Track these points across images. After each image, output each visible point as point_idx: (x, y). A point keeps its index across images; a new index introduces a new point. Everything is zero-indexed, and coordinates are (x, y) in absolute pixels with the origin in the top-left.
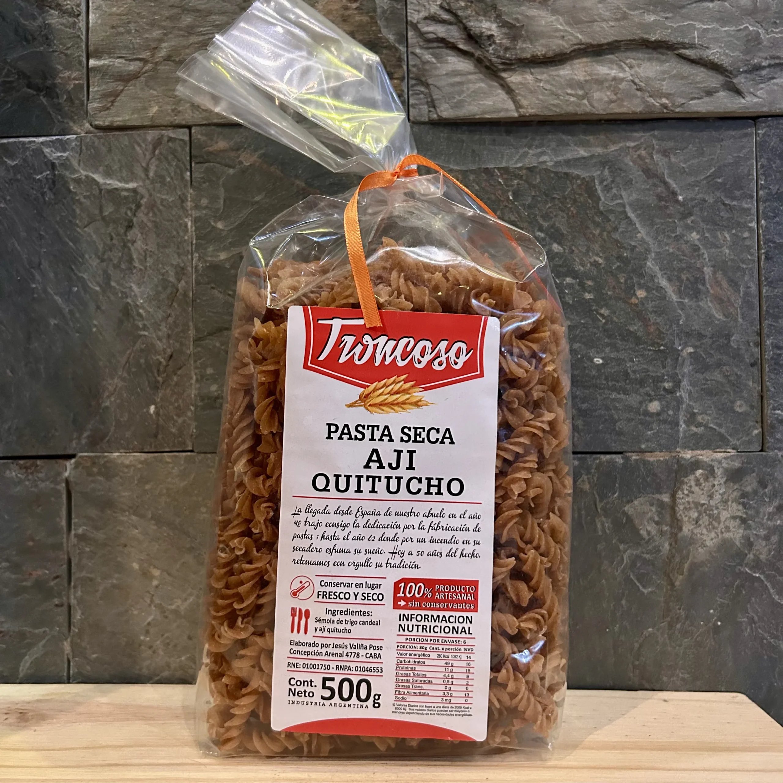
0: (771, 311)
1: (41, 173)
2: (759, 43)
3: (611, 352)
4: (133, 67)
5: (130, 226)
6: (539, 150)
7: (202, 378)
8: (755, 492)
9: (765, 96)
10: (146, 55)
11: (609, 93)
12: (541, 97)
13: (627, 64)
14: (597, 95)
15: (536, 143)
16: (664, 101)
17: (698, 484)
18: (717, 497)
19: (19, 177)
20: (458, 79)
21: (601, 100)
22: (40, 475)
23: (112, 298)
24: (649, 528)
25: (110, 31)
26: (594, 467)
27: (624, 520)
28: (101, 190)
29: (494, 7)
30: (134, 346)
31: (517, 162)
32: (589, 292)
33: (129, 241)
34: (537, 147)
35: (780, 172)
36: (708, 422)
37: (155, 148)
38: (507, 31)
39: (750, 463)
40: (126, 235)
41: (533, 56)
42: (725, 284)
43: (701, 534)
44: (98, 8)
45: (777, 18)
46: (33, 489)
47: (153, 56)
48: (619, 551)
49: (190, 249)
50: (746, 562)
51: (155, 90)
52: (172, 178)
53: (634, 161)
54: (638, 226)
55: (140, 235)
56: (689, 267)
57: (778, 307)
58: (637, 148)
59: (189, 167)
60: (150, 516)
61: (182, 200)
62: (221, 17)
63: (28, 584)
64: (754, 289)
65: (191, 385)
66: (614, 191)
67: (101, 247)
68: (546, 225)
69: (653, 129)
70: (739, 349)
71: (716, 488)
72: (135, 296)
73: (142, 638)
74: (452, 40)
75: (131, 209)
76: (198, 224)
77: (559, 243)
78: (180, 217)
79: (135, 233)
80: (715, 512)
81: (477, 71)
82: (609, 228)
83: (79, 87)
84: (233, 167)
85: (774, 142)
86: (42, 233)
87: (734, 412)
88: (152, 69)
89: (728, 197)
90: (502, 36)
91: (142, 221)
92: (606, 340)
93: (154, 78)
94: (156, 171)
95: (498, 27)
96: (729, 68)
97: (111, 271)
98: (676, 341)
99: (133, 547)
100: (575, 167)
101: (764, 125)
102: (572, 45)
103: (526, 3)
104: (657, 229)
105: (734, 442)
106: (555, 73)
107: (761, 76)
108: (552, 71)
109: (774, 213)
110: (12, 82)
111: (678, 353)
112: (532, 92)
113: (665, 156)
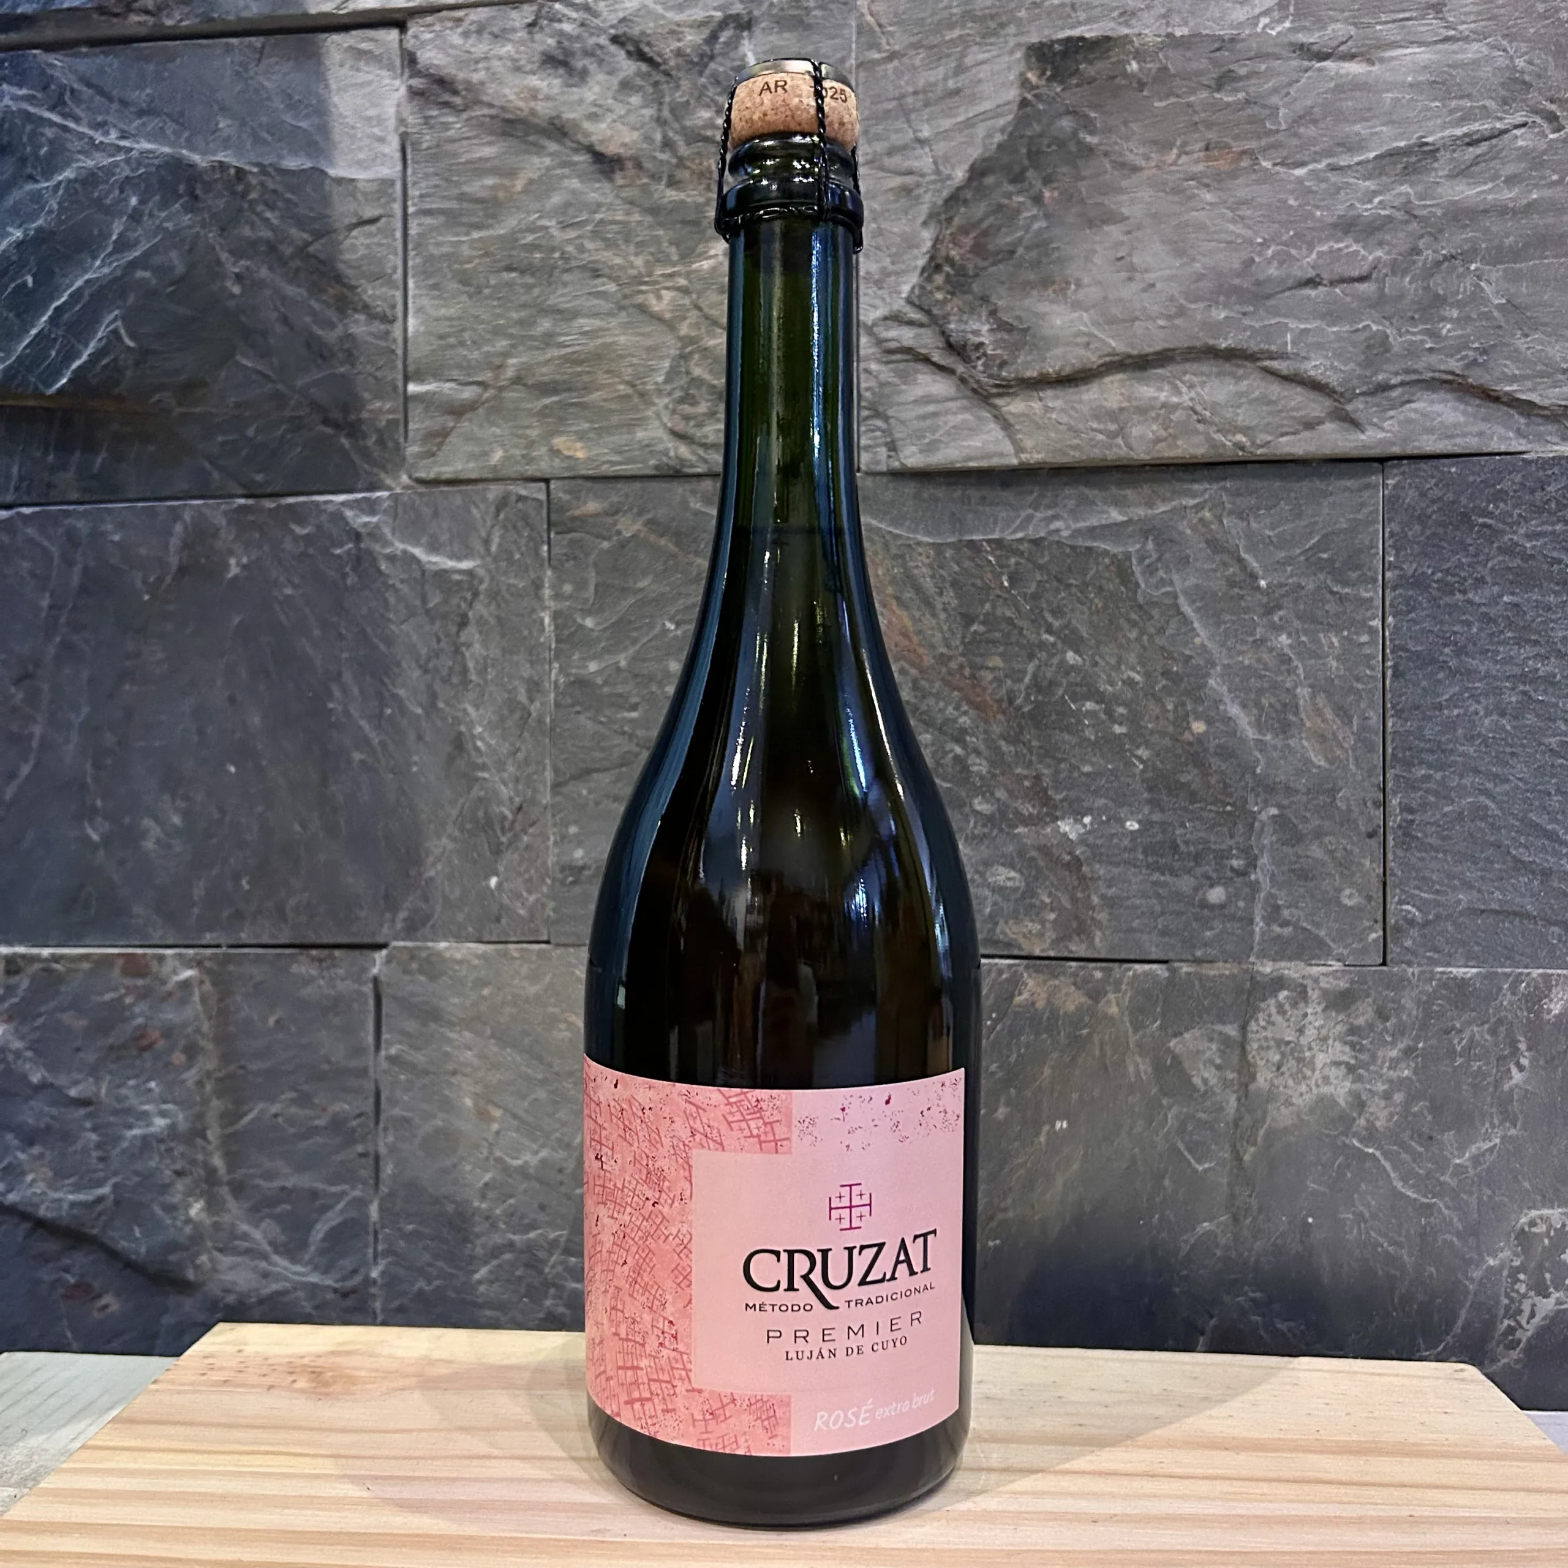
0: (1400, 755)
1: (341, 545)
2: (1387, 351)
3: (1152, 812)
4: (468, 394)
5: (463, 623)
6: (1050, 513)
7: (563, 838)
8: (1371, 1026)
9: (1397, 428)
10: (487, 376)
11: (1155, 427)
12: (1052, 435)
13: (1183, 382)
14: (1135, 431)
15: (1045, 502)
16: (1240, 438)
17: (1281, 1010)
19: (311, 551)
20: (931, 408)
21: (1142, 437)
22: (341, 972)
23: (439, 723)
24: (1206, 1075)
25: (436, 343)
26: (1126, 980)
27: (1169, 1061)
28: (423, 572)
29: (985, 299)
30: (469, 792)
31: (1016, 531)
32: (1121, 724)
33: (463, 644)
34: (1049, 507)
35: (1418, 543)
36: (1299, 920)
37: (498, 512)
38: (1006, 336)
39: (1366, 983)
40: (458, 635)
41: (1041, 374)
42: (1329, 714)
43: (1285, 1087)
44: (420, 310)
45: (1416, 311)
46: (330, 992)
47: (496, 377)
48: (1161, 1106)
49: (547, 655)
50: (1353, 1130)
51: (498, 426)
52: (522, 555)
53: (1193, 528)
54: (1196, 625)
55: (477, 636)
56: (1275, 686)
57: (1410, 749)
58: (1199, 507)
59: (545, 538)
60: (489, 1032)
61: (537, 585)
62: (591, 321)
63: (321, 1122)
64: (1375, 719)
65: (547, 848)
66: (1161, 573)
67: (423, 651)
68: (1056, 624)
69: (1225, 479)
70: (1349, 810)
71: (1310, 1018)
72: (472, 722)
73: (476, 1204)
74: (923, 351)
75: (465, 600)
76: (560, 621)
77: (1077, 651)
78: (533, 610)
79: (471, 633)
80: (1307, 1054)
81: (959, 395)
82: (1152, 630)
83: (393, 423)
84: (609, 539)
85: (1410, 496)
86: (343, 631)
87: (1339, 903)
88: (494, 397)
89: (1337, 582)
90: (997, 344)
91: (482, 616)
92: (1146, 795)
93: (497, 409)
94: (500, 545)
95: (991, 330)
96: (1339, 389)
97: (437, 686)
98: (1251, 798)
99: (465, 1075)
100: (1102, 538)
101: (1395, 471)
102: (1100, 357)
103: (1035, 293)
104: (1225, 631)
105: (1338, 949)
106: (1076, 397)
107: (1389, 399)
108: (1070, 394)
109: (1407, 605)
110: (300, 417)
111: (1254, 816)
112: (1039, 427)
113: (1242, 519)
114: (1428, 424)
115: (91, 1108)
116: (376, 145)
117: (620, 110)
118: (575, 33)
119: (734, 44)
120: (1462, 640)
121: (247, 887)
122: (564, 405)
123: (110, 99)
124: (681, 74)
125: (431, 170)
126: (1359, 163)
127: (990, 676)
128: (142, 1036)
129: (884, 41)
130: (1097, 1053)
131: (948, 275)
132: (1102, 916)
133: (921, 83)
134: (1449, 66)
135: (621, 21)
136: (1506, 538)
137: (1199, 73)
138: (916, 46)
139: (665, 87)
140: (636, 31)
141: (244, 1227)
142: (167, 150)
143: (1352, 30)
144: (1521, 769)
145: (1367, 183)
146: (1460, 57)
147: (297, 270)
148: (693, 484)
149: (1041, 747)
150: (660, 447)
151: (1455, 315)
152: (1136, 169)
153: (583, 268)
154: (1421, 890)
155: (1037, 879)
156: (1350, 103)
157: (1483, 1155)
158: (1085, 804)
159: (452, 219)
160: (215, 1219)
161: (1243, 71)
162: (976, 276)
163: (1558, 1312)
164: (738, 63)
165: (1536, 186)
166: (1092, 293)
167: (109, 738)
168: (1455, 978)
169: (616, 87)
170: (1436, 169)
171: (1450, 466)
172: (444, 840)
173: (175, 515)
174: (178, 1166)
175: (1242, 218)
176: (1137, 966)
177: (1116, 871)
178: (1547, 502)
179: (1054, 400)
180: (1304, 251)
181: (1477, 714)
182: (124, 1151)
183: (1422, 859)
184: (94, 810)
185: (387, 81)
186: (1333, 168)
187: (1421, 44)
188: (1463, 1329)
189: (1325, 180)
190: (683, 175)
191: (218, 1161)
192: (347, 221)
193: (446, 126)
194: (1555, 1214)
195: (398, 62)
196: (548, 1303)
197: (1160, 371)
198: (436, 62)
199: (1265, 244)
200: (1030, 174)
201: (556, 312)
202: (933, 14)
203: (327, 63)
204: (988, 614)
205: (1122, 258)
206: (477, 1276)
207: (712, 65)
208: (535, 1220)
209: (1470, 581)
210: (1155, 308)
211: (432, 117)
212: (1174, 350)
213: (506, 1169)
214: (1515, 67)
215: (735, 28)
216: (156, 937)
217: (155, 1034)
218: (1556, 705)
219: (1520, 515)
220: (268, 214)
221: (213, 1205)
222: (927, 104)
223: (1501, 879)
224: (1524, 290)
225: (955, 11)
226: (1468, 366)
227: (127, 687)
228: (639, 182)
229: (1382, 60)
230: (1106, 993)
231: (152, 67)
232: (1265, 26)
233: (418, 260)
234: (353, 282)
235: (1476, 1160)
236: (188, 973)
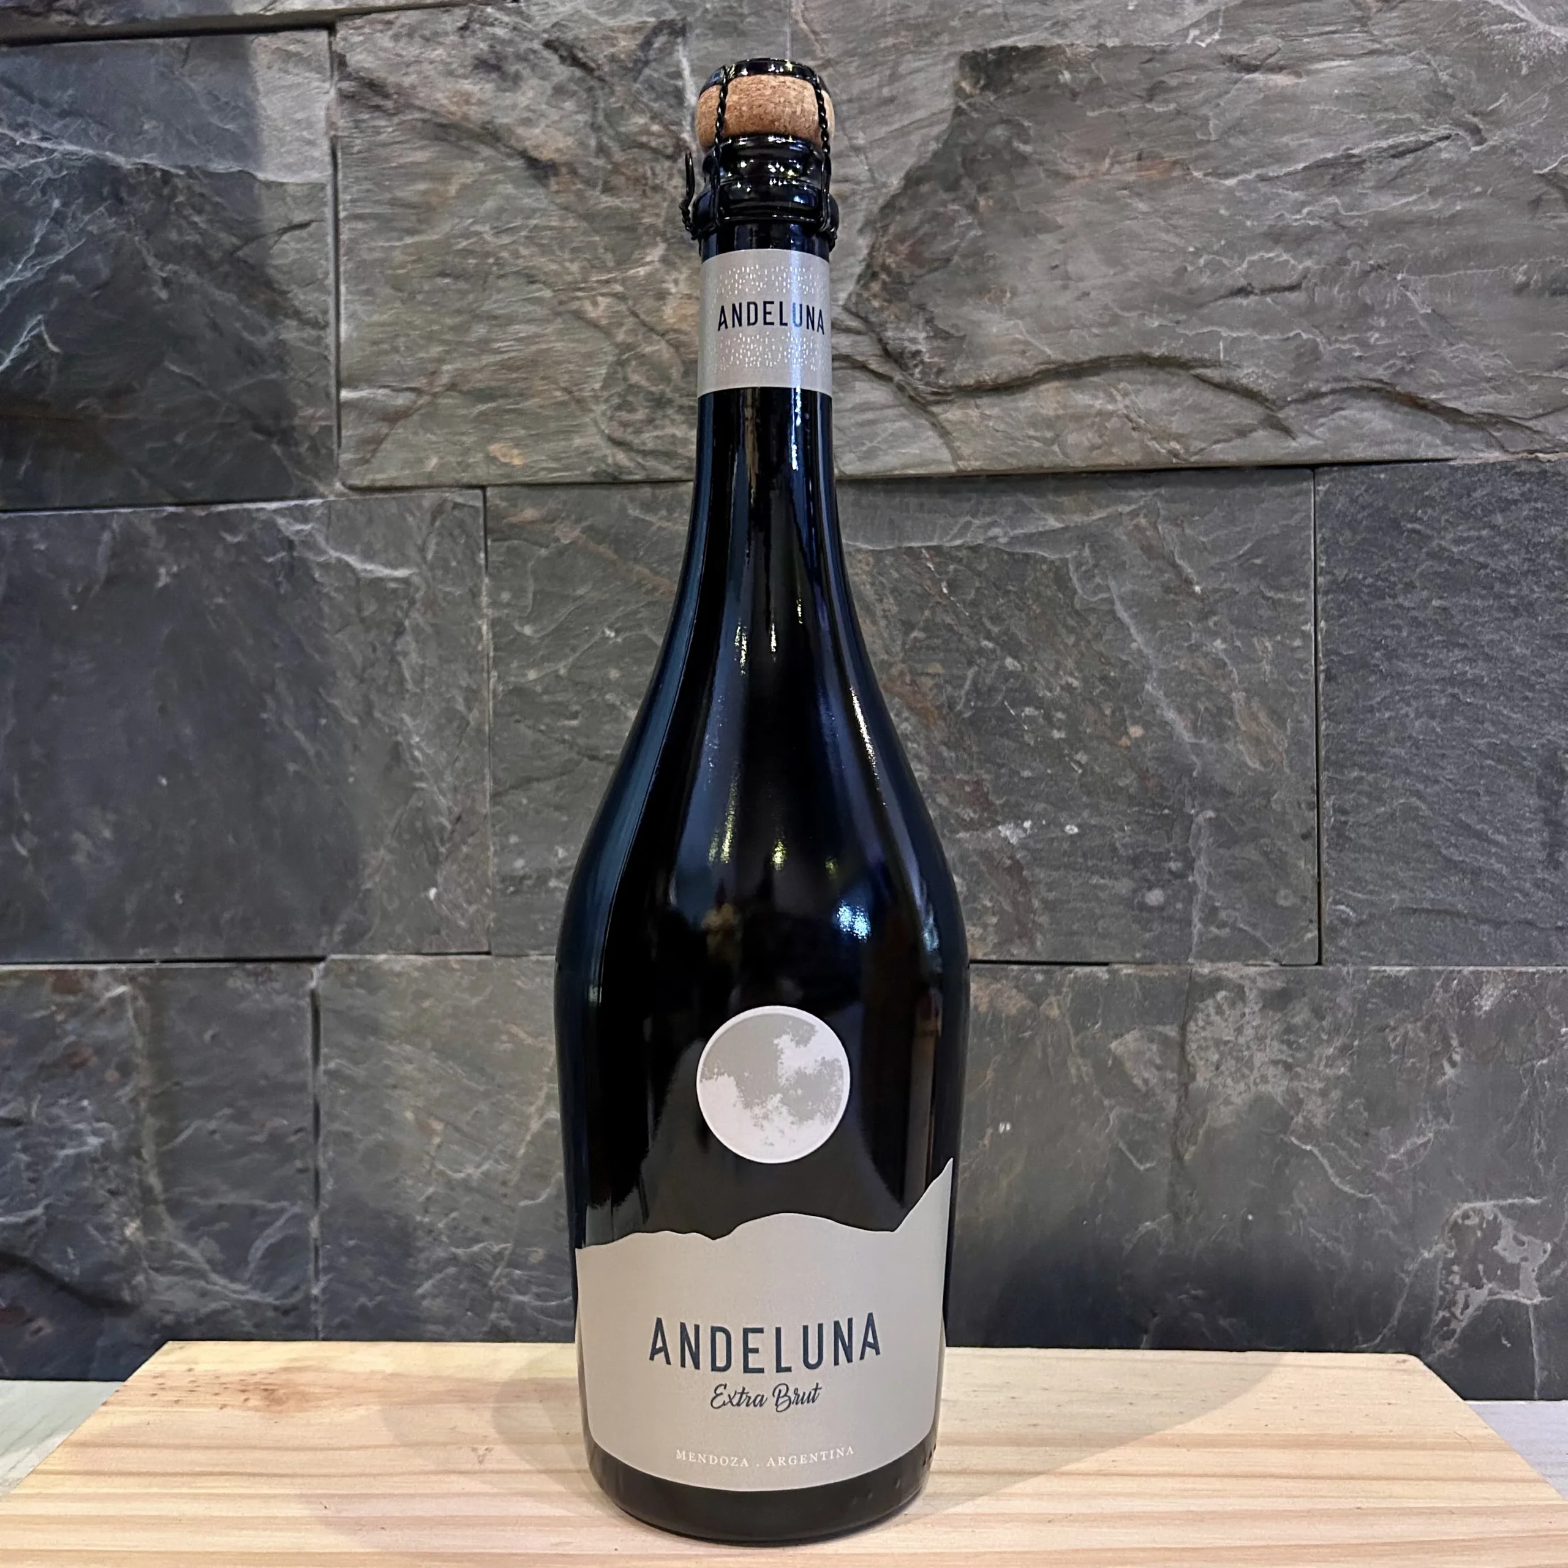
0: (1333, 758)
1: (274, 554)
2: (1318, 359)
3: (1091, 816)
4: (402, 400)
5: (399, 632)
6: (988, 519)
7: (503, 848)
8: (1307, 1026)
9: (1327, 435)
10: (421, 382)
11: (1090, 435)
12: (989, 442)
13: (1118, 390)
14: (1072, 438)
15: (982, 509)
16: (1174, 445)
17: (1219, 1010)
18: (1249, 1032)
19: (243, 559)
20: (869, 416)
21: (1077, 446)
22: (277, 985)
23: (376, 734)
24: (1146, 1075)
25: (369, 350)
26: (1067, 983)
27: (1110, 1062)
28: (358, 580)
29: (922, 307)
30: (406, 803)
31: (954, 538)
32: (1059, 729)
33: (398, 653)
34: (985, 514)
35: (1350, 548)
36: (1236, 921)
37: (434, 519)
38: (943, 344)
39: (1302, 982)
40: (394, 644)
41: (978, 382)
42: (1263, 717)
43: (1225, 1086)
44: (352, 316)
45: (1345, 320)
46: (267, 1006)
47: (431, 384)
48: (1104, 1108)
49: (485, 663)
50: (1292, 1127)
51: (433, 433)
52: (459, 562)
53: (1128, 534)
54: (1133, 630)
55: (413, 646)
56: (1210, 691)
57: (1343, 751)
58: (1134, 514)
59: (482, 546)
60: (429, 1044)
61: (475, 594)
62: (527, 327)
63: (259, 1138)
64: (1308, 722)
65: (487, 858)
66: (1098, 580)
67: (359, 661)
68: (995, 630)
69: (1159, 486)
70: (1284, 813)
71: (1248, 1018)
72: (409, 732)
73: (418, 1218)
74: (860, 358)
75: (401, 608)
76: (497, 629)
77: (1015, 657)
78: (471, 619)
79: (408, 642)
80: (1246, 1053)
81: (898, 402)
82: (1089, 636)
83: (326, 430)
84: (547, 547)
85: (1341, 503)
86: (277, 640)
87: (1276, 906)
88: (429, 404)
89: (1271, 587)
90: (933, 352)
91: (418, 625)
92: (1084, 799)
93: (431, 416)
94: (436, 552)
95: (927, 337)
96: (1271, 397)
97: (374, 697)
98: (1188, 801)
99: (407, 1089)
100: (1039, 545)
101: (1326, 478)
102: (1036, 365)
103: (970, 301)
104: (1162, 636)
105: (1275, 950)
106: (1012, 405)
107: (1319, 406)
108: (1007, 402)
109: (1339, 610)
110: (232, 424)
111: (1191, 819)
112: (975, 434)
113: (1177, 525)
114: (1358, 431)
115: (20, 1129)
116: (307, 148)
117: (554, 115)
118: (507, 37)
119: (667, 50)
120: (1392, 644)
121: (180, 901)
122: (500, 412)
123: (32, 101)
124: (616, 79)
125: (361, 174)
126: (1289, 174)
127: (930, 682)
128: (75, 1054)
129: (817, 46)
130: (1040, 1055)
131: (884, 283)
132: (1043, 919)
133: (855, 91)
134: (1375, 79)
135: (553, 26)
136: (1435, 543)
137: (1130, 84)
138: (850, 54)
139: (599, 92)
140: (569, 36)
141: (182, 1246)
142: (90, 152)
143: (1281, 43)
144: (1450, 771)
145: (1296, 194)
146: (1383, 70)
147: (227, 275)
148: (632, 491)
149: (981, 753)
150: (597, 454)
151: (1383, 323)
152: (1069, 178)
153: (517, 273)
154: (1353, 889)
155: (978, 883)
156: (1278, 115)
157: (1418, 1148)
158: (1025, 809)
159: (385, 224)
160: (152, 1238)
161: (1173, 82)
162: (913, 283)
163: (1491, 1302)
164: (672, 69)
165: (1460, 197)
166: (1027, 301)
167: (36, 751)
168: (1389, 977)
169: (549, 92)
170: (1363, 181)
171: (1380, 472)
172: (382, 852)
173: (103, 523)
174: (113, 1186)
175: (1175, 227)
176: (1078, 969)
177: (1055, 875)
178: (1473, 507)
179: (991, 408)
180: (1236, 260)
181: (1407, 715)
182: (56, 1171)
183: (1356, 860)
184: (23, 824)
185: (317, 84)
186: (1263, 179)
187: (1347, 57)
188: (1399, 1321)
189: (1256, 190)
190: (618, 181)
191: (154, 1180)
192: (277, 225)
193: (377, 131)
194: (1488, 1206)
195: (327, 66)
196: (493, 1316)
197: (1095, 379)
198: (366, 65)
199: (1197, 253)
200: (965, 182)
201: (492, 318)
202: (868, 22)
203: (253, 63)
204: (927, 621)
205: (1056, 266)
206: (420, 1291)
207: (647, 71)
208: (478, 1233)
209: (1400, 586)
210: (1091, 316)
211: (363, 121)
212: (1108, 358)
213: (450, 1184)
214: (1439, 80)
215: (670, 34)
216: (87, 954)
217: (88, 1052)
218: (1484, 707)
219: (1447, 521)
220: (196, 219)
221: (150, 1225)
222: (862, 112)
223: (1432, 878)
224: (1449, 299)
225: (888, 19)
226: (1395, 375)
227: (55, 698)
228: (574, 188)
229: (1309, 73)
230: (1048, 995)
231: (74, 67)
232: (1195, 38)
233: (350, 265)
234: (285, 288)
235: (1411, 1155)
236: (121, 989)
